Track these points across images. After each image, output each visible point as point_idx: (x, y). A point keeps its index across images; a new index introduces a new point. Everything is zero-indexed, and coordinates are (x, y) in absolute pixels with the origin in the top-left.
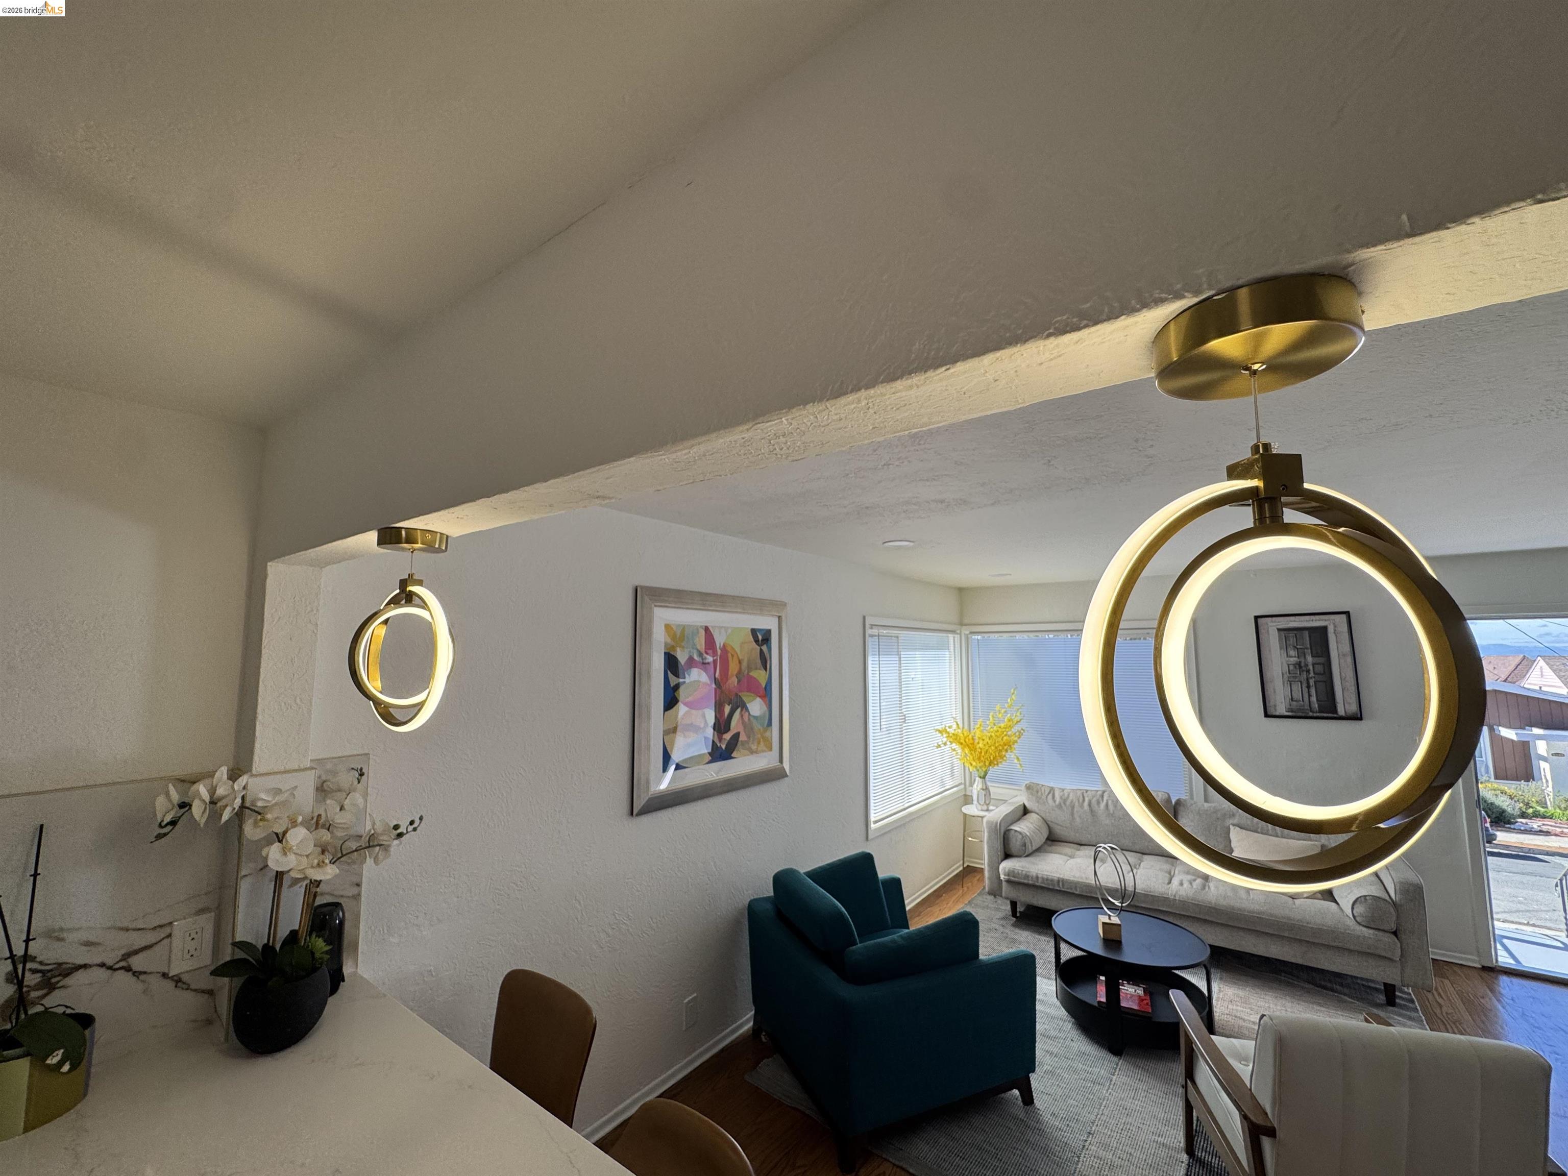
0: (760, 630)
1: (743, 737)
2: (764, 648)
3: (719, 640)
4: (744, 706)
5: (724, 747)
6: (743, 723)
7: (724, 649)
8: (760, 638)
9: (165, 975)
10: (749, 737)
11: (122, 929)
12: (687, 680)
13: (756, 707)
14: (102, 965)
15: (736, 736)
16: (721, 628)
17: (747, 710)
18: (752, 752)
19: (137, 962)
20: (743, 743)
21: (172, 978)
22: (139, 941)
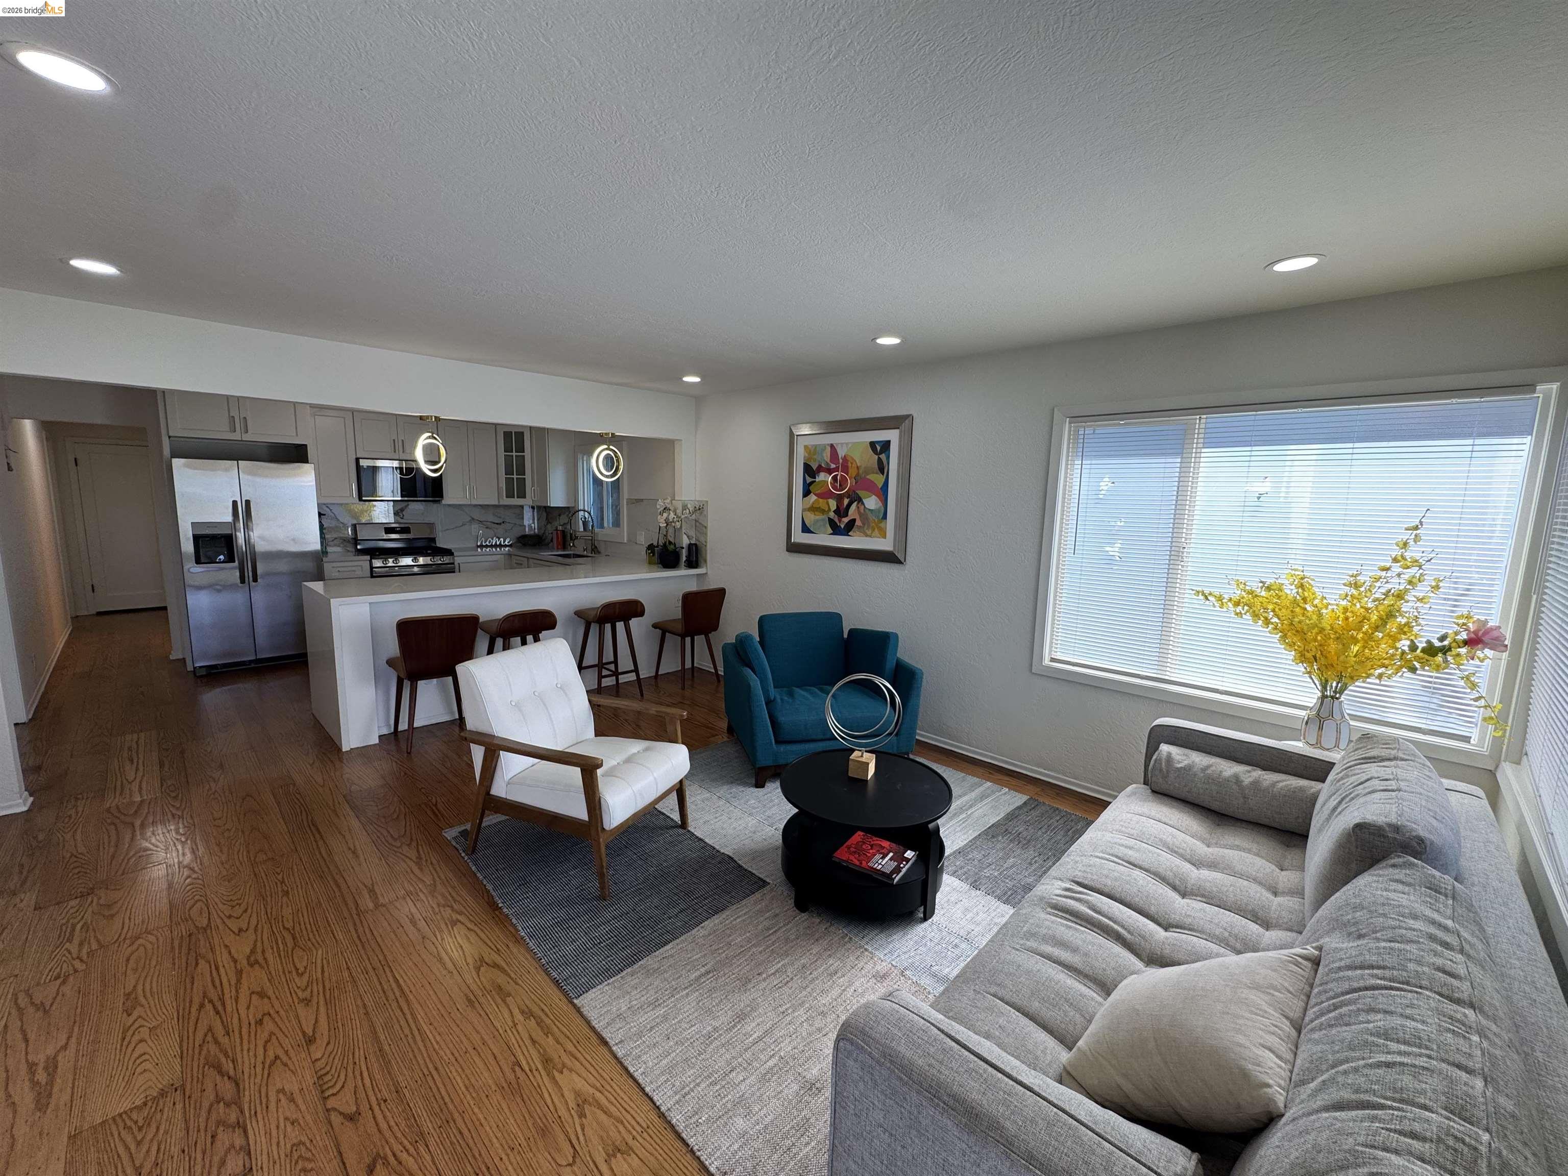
0: (878, 442)
1: (858, 523)
2: (883, 456)
3: (841, 453)
4: (860, 500)
5: (842, 526)
6: (859, 513)
7: (845, 459)
8: (879, 448)
10: (864, 524)
12: (817, 480)
13: (871, 502)
15: (854, 521)
16: (842, 444)
17: (863, 504)
18: (867, 536)
20: (859, 527)
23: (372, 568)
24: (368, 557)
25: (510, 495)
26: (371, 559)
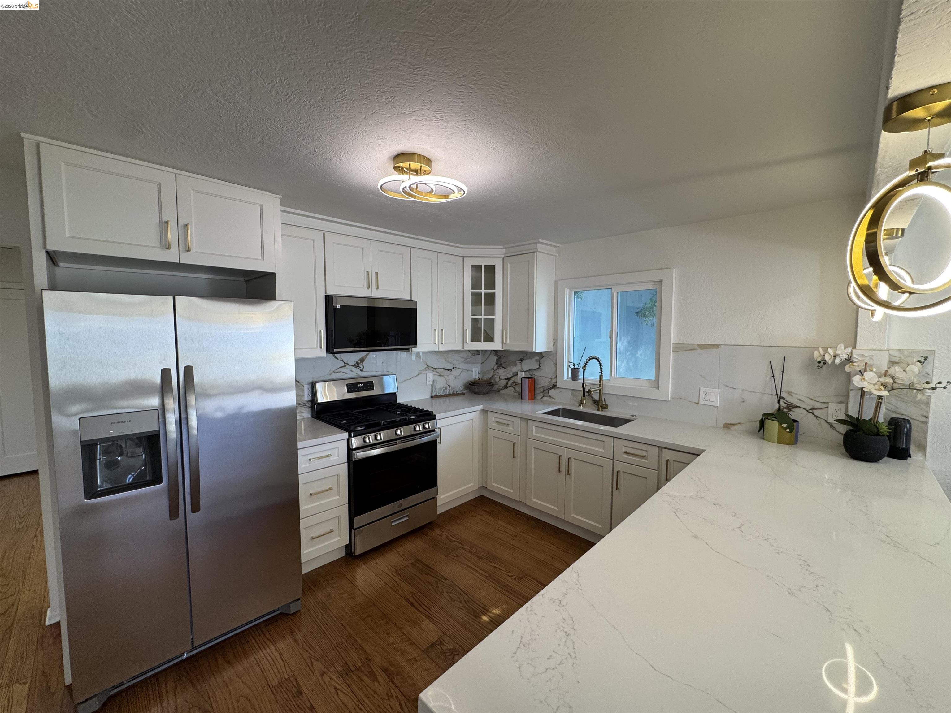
9: (826, 421)
11: (810, 398)
14: (805, 409)
19: (816, 412)
21: (829, 423)
22: (817, 405)
23: (350, 450)
24: (346, 435)
25: (475, 338)
26: (350, 436)
